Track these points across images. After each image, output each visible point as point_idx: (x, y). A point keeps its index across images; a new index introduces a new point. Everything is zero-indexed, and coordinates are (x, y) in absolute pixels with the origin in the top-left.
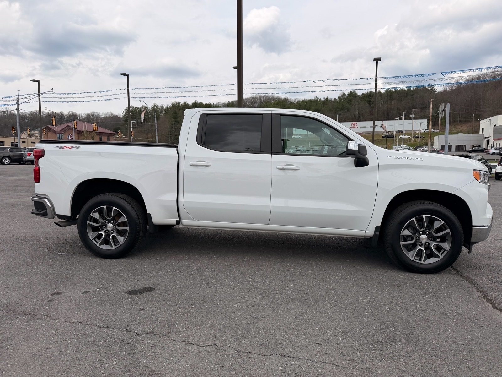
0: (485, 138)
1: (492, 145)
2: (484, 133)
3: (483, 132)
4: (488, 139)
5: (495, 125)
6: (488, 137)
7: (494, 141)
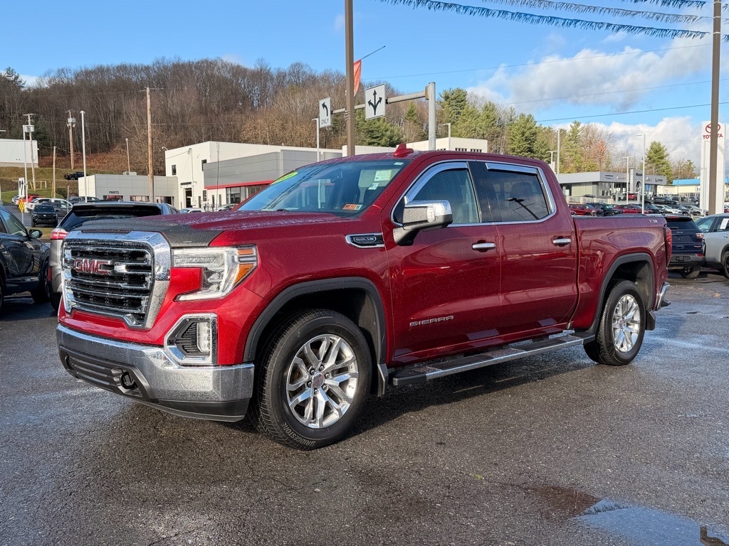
0: (182, 184)
1: (200, 197)
2: (177, 175)
3: (174, 172)
4: (189, 186)
5: (204, 162)
6: (190, 183)
7: (205, 193)
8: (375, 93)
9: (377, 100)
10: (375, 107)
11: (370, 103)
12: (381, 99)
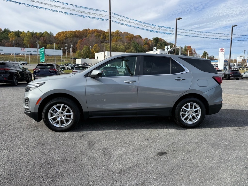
0: (99, 61)
3: (97, 58)
5: (105, 56)
8: (168, 47)
9: (168, 48)
10: (167, 49)
11: (166, 49)
12: (169, 48)
